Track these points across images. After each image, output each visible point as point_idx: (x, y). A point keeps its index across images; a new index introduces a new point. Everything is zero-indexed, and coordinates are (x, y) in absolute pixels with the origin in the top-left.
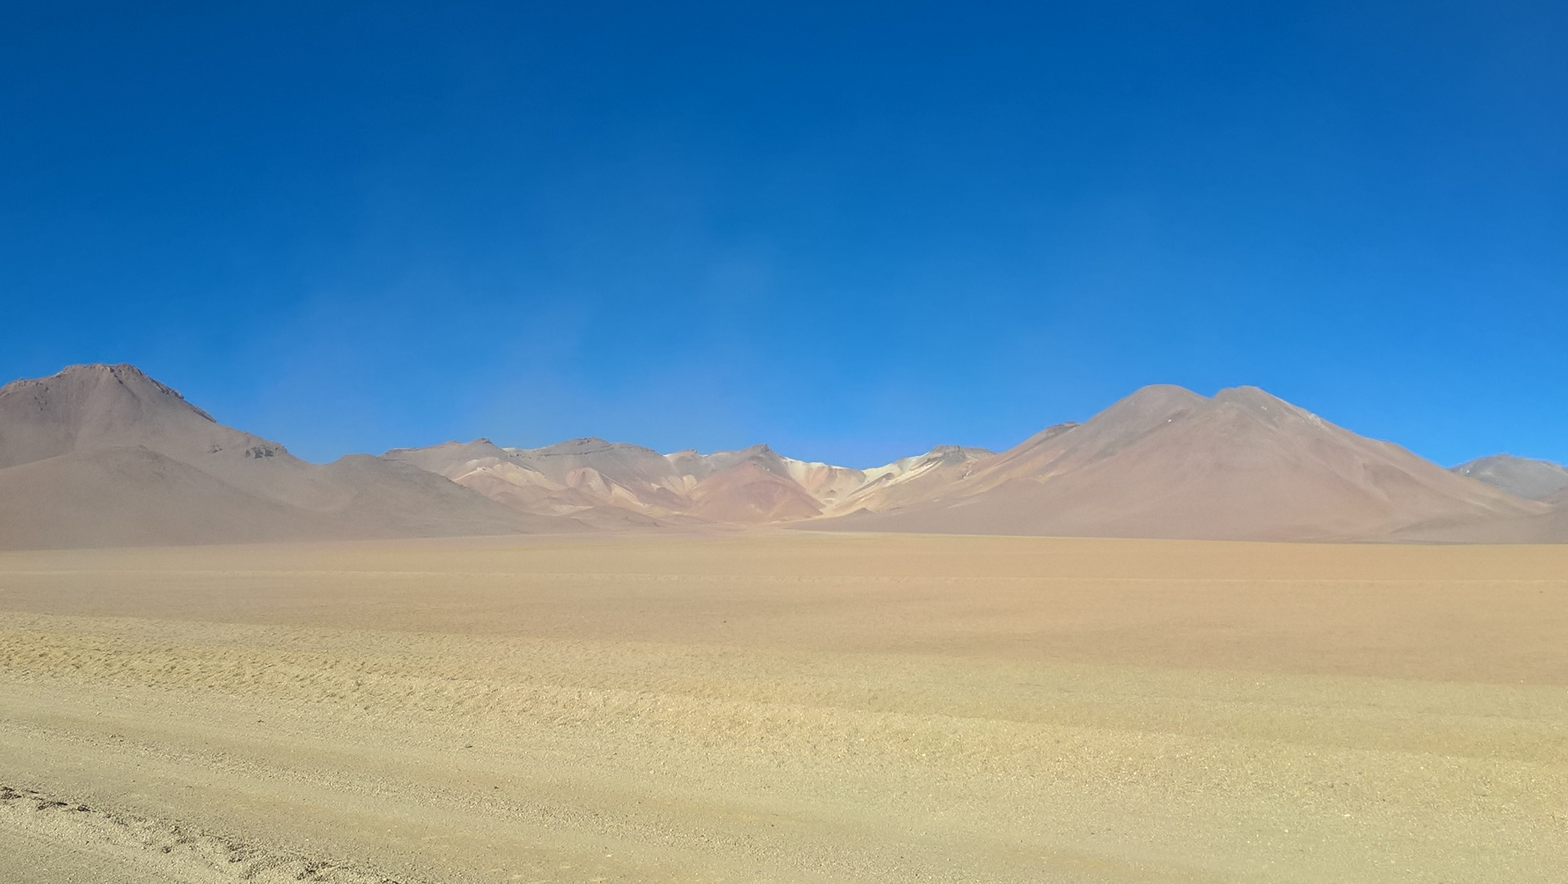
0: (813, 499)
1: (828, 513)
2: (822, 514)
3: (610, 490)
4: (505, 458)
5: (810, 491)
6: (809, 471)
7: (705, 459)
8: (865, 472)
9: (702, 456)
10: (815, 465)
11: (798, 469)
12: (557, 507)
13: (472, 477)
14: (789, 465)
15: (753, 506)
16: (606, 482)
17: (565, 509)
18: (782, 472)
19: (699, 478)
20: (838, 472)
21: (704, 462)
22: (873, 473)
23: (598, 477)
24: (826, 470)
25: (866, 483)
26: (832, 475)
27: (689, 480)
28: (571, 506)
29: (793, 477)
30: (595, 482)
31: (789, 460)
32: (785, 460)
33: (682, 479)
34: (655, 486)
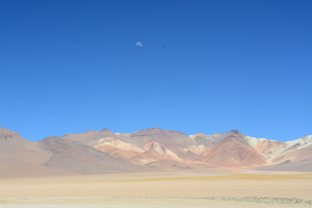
0: (261, 156)
1: (270, 162)
2: (267, 163)
3: (165, 152)
4: (116, 138)
5: (259, 152)
6: (259, 142)
7: (208, 137)
8: (286, 142)
9: (207, 136)
10: (262, 140)
11: (254, 142)
12: (142, 160)
13: (102, 147)
14: (249, 139)
15: (233, 159)
16: (163, 148)
17: (145, 161)
18: (246, 143)
19: (206, 146)
20: (273, 143)
21: (208, 138)
22: (290, 143)
23: (159, 147)
24: (267, 142)
25: (287, 148)
26: (270, 145)
27: (202, 147)
28: (148, 160)
29: (251, 145)
30: (158, 149)
31: (248, 137)
32: (247, 137)
33: (198, 147)
34: (186, 150)
